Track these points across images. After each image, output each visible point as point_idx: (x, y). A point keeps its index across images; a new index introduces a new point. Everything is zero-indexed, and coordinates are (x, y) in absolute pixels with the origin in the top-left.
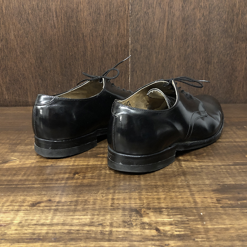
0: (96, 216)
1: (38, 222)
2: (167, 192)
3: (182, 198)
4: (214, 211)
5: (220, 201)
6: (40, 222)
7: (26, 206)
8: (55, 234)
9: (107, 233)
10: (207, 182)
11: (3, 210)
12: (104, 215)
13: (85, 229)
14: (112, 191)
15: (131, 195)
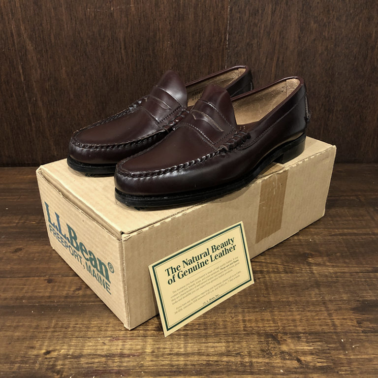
0: (231, 344)
1: (171, 351)
2: (301, 311)
3: (319, 319)
4: (356, 337)
5: (360, 323)
6: (174, 351)
7: (151, 330)
8: (194, 365)
9: (248, 364)
10: (345, 297)
11: (129, 335)
12: (239, 342)
13: (224, 360)
14: (240, 310)
15: (263, 316)
